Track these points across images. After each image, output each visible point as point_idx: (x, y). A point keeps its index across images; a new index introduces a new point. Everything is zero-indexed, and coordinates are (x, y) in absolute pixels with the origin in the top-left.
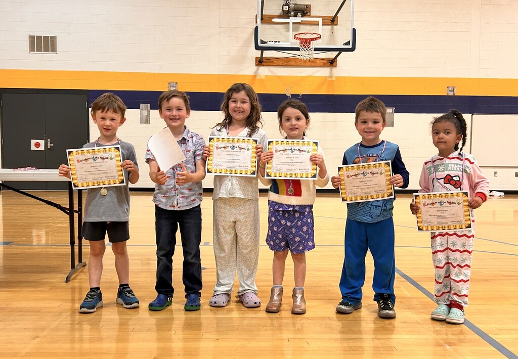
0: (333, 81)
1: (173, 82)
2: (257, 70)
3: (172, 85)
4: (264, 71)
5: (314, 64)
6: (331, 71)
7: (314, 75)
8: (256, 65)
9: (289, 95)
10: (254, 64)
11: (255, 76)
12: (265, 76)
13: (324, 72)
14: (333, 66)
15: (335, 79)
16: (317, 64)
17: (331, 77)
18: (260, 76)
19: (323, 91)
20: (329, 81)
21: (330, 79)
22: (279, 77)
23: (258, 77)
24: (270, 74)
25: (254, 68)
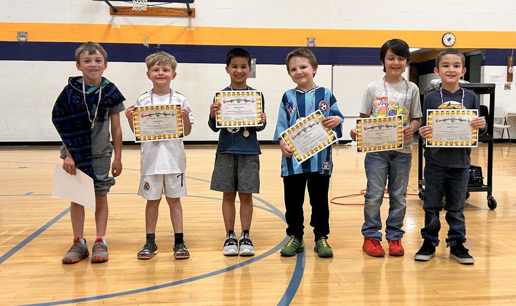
0: (192, 32)
1: (22, 32)
2: (112, 19)
3: (21, 34)
4: (120, 20)
5: (172, 14)
6: (190, 21)
7: (172, 25)
8: (111, 14)
9: (146, 45)
10: (109, 14)
11: (110, 26)
12: (121, 25)
13: (182, 22)
14: (191, 16)
15: (194, 29)
16: (175, 14)
17: (190, 27)
18: (115, 25)
19: (182, 41)
20: (188, 31)
21: (189, 29)
22: (135, 27)
23: (112, 27)
24: (126, 23)
25: (109, 17)
